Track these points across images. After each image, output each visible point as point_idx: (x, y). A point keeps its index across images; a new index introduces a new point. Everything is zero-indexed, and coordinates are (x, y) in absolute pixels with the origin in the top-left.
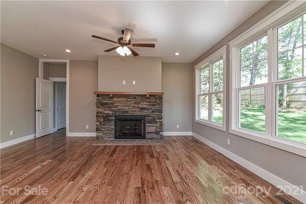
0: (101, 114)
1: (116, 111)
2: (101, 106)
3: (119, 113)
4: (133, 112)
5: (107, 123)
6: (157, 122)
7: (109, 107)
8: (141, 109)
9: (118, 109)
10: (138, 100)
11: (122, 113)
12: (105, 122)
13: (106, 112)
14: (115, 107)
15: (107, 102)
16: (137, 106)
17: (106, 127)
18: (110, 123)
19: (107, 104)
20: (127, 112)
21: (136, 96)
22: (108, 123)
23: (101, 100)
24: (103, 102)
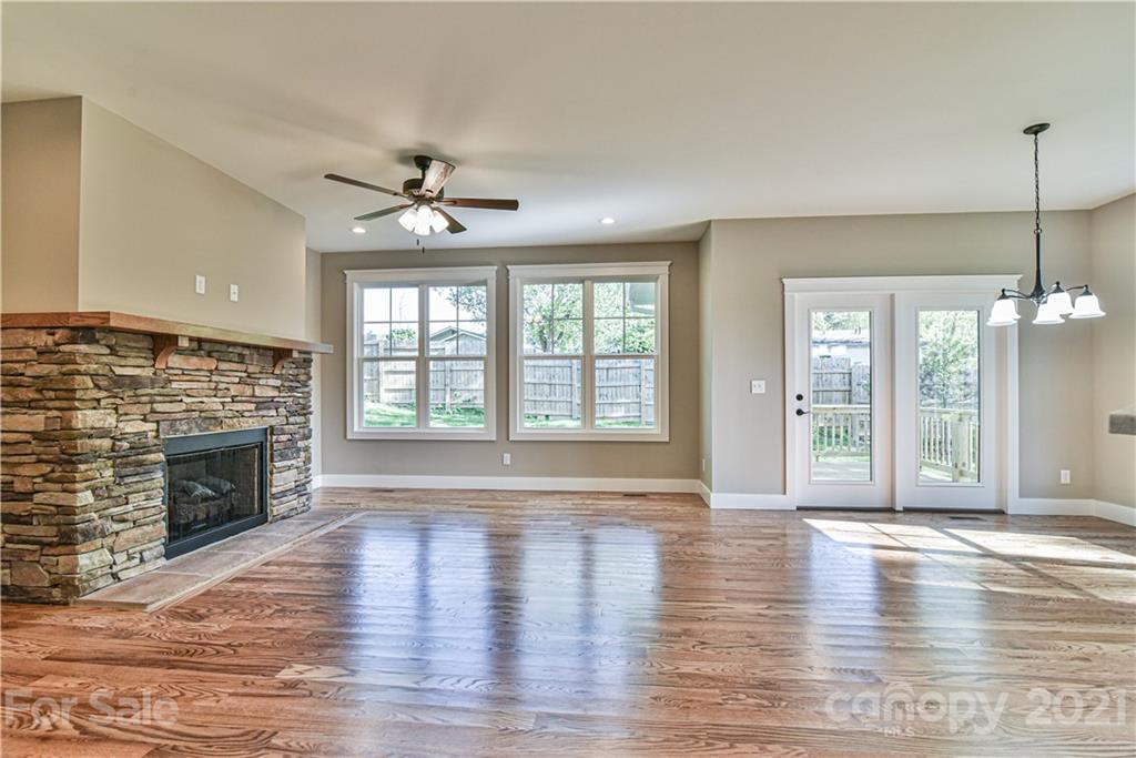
0: (107, 443)
1: (178, 416)
2: (105, 394)
3: (185, 428)
4: (235, 420)
5: (135, 487)
6: (299, 450)
7: (144, 399)
8: (261, 406)
9: (184, 407)
10: (251, 369)
11: (198, 426)
12: (127, 480)
13: (130, 428)
14: (173, 398)
15: (137, 372)
16: (248, 391)
17: (130, 507)
18: (147, 484)
19: (135, 382)
20: (218, 421)
21: (246, 352)
22: (141, 486)
23: (104, 359)
24: (119, 371)
